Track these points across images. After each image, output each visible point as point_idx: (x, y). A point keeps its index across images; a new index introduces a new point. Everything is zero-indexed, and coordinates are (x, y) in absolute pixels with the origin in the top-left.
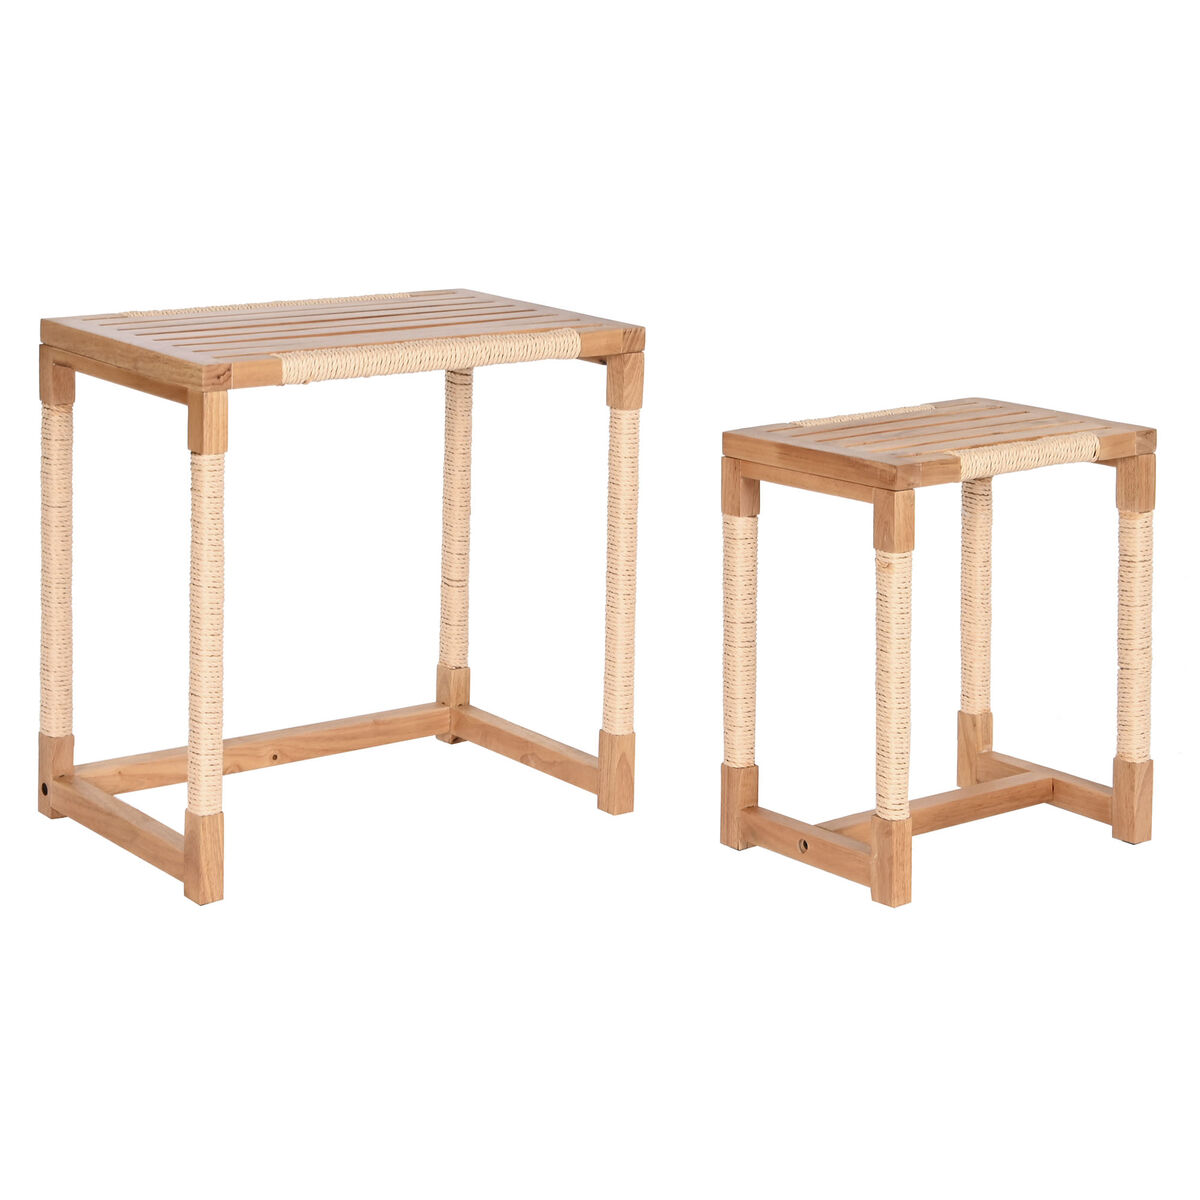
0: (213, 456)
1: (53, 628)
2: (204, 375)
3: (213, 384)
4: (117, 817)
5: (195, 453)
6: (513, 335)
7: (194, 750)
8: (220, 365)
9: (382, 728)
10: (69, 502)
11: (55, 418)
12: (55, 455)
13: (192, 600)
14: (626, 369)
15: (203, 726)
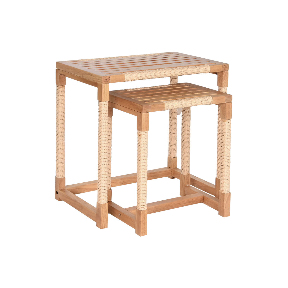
0: (105, 102)
1: (59, 148)
2: (102, 79)
3: (105, 82)
4: (77, 202)
5: (100, 101)
6: (190, 67)
7: (99, 185)
8: (107, 76)
9: (152, 174)
10: (64, 113)
11: (60, 89)
12: (60, 100)
13: (99, 143)
14: (223, 76)
15: (102, 178)
